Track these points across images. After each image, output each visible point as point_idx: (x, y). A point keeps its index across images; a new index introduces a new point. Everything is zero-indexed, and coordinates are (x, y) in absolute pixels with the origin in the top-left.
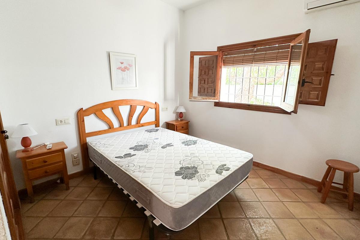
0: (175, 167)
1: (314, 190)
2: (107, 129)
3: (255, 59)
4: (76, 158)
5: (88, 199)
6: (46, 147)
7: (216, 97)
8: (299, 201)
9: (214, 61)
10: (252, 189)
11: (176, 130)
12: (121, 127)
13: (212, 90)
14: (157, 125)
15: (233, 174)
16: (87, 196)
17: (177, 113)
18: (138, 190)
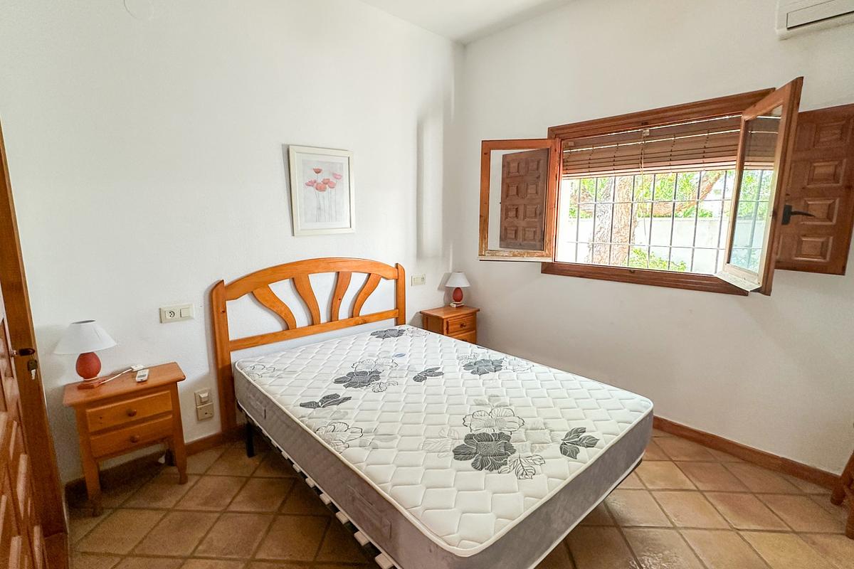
0: (452, 435)
1: (820, 498)
2: (281, 330)
3: (646, 156)
4: (205, 402)
5: (233, 508)
6: (134, 377)
7: (547, 252)
8: (785, 529)
9: (542, 162)
10: (650, 491)
11: (445, 332)
12: (313, 324)
13: (535, 232)
14: (400, 320)
15: (607, 455)
16: (228, 501)
17: (448, 289)
18: (358, 496)
